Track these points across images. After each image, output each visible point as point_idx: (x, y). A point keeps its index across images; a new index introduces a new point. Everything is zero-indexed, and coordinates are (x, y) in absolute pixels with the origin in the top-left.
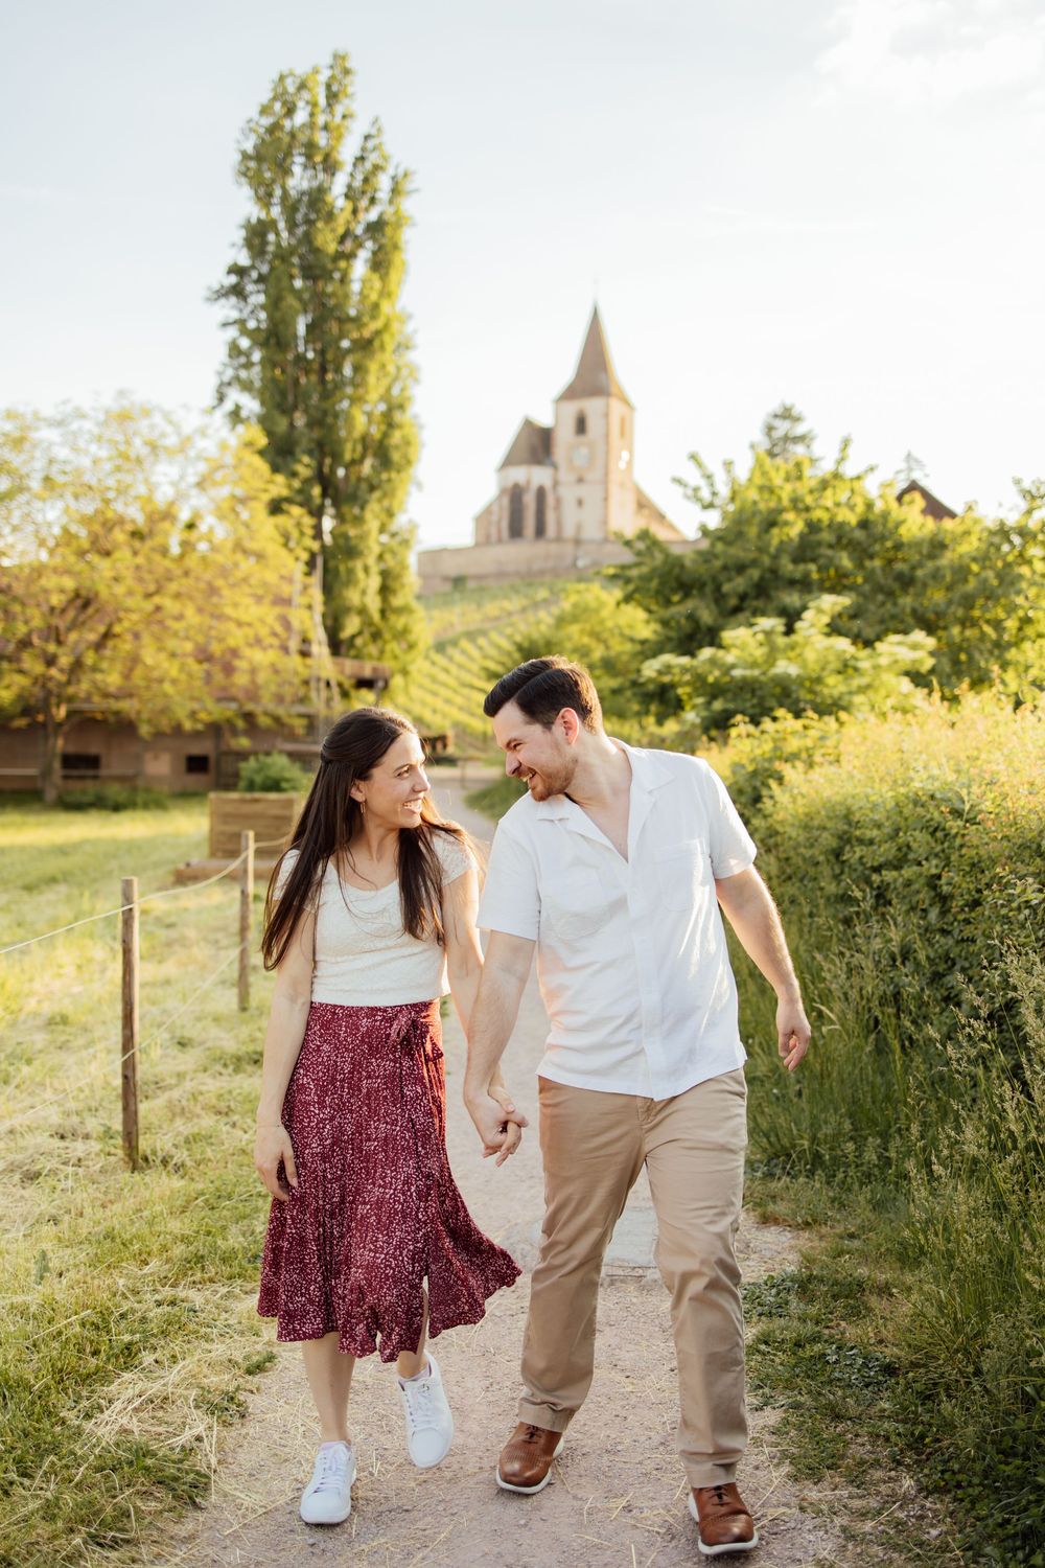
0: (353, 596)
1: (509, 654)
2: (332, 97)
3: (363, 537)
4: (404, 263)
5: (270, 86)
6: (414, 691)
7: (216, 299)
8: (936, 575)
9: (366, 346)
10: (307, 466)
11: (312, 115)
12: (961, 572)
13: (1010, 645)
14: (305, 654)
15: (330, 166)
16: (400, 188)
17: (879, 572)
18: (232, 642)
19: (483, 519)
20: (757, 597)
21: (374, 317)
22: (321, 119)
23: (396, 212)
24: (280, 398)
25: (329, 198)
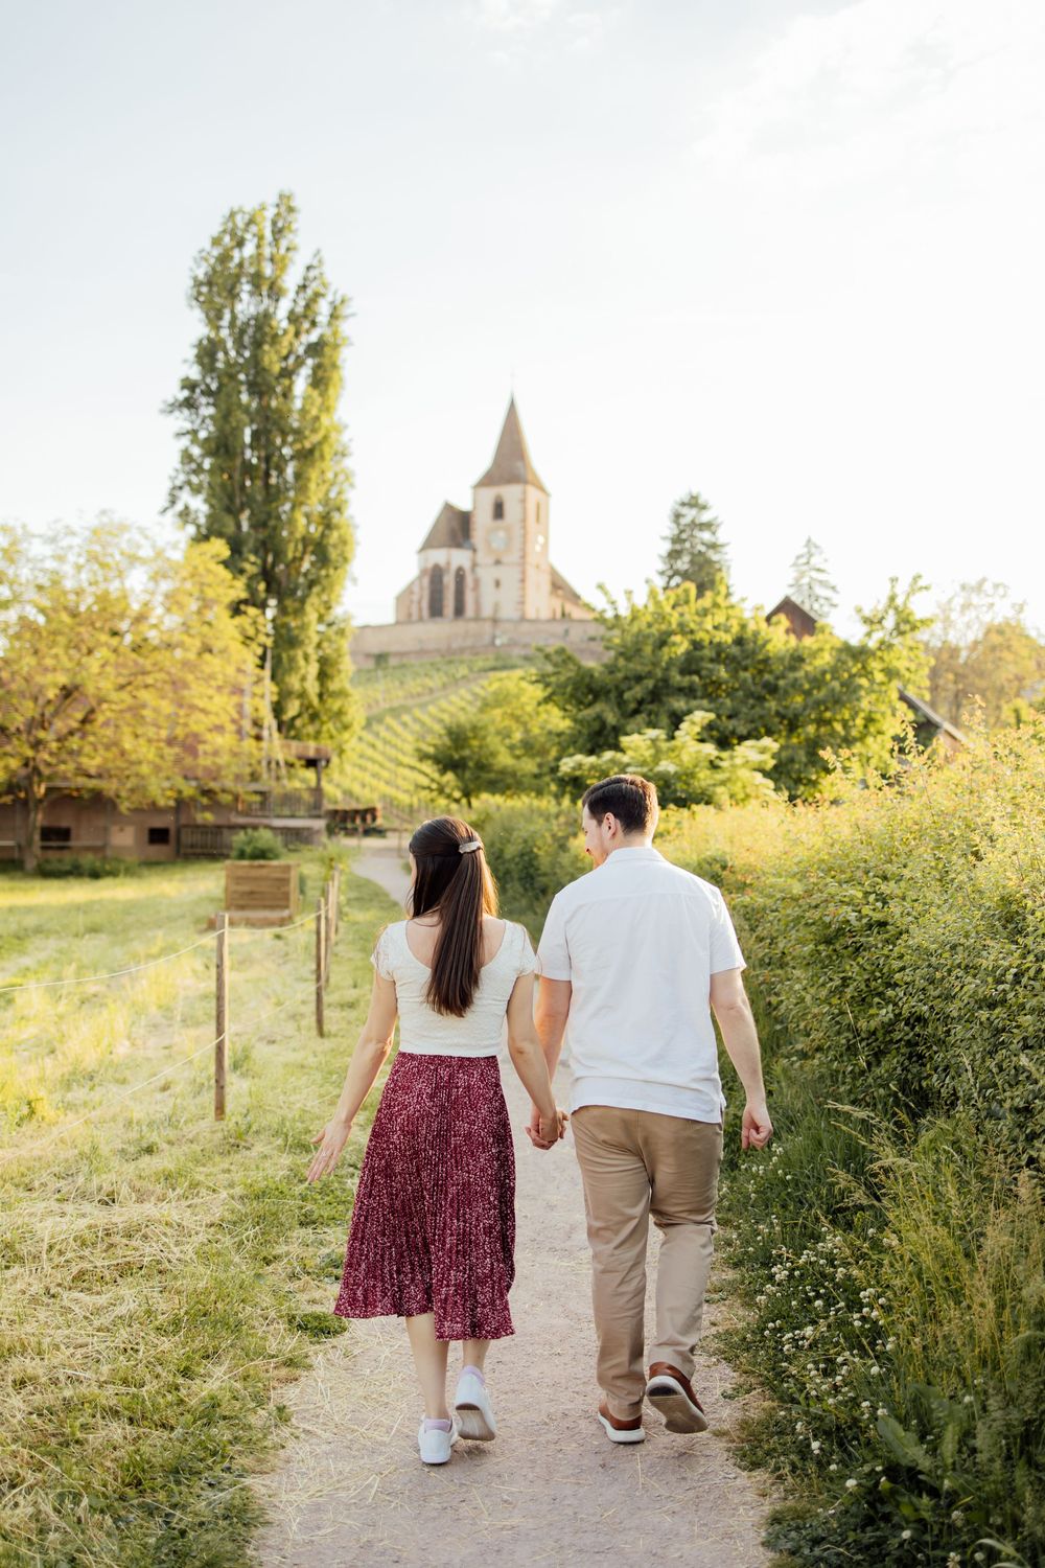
0: (294, 682)
1: (440, 736)
2: (278, 233)
3: (303, 627)
4: (341, 380)
5: (221, 220)
6: (348, 768)
7: (171, 412)
8: (795, 684)
9: (306, 456)
10: (253, 564)
11: (258, 246)
12: (817, 681)
13: (855, 740)
14: (258, 738)
15: (275, 292)
16: (339, 312)
17: (750, 681)
18: (195, 728)
19: (403, 598)
20: (652, 702)
21: (314, 431)
22: (267, 251)
23: (335, 334)
24: (227, 501)
25: (274, 323)
